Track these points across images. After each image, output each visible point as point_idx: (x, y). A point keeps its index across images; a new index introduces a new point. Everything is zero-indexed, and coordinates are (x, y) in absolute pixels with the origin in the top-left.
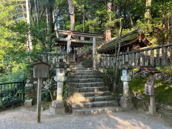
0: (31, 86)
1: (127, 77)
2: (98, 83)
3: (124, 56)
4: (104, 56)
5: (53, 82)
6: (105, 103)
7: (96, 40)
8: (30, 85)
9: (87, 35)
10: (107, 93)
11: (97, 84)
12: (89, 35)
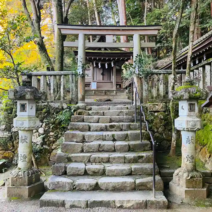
0: (7, 137)
1: (190, 119)
2: (129, 132)
3: (202, 71)
4: (160, 74)
5: (47, 128)
6: (126, 182)
7: (141, 39)
8: (5, 134)
9: (119, 30)
10: (142, 157)
11: (127, 135)
12: (123, 30)
